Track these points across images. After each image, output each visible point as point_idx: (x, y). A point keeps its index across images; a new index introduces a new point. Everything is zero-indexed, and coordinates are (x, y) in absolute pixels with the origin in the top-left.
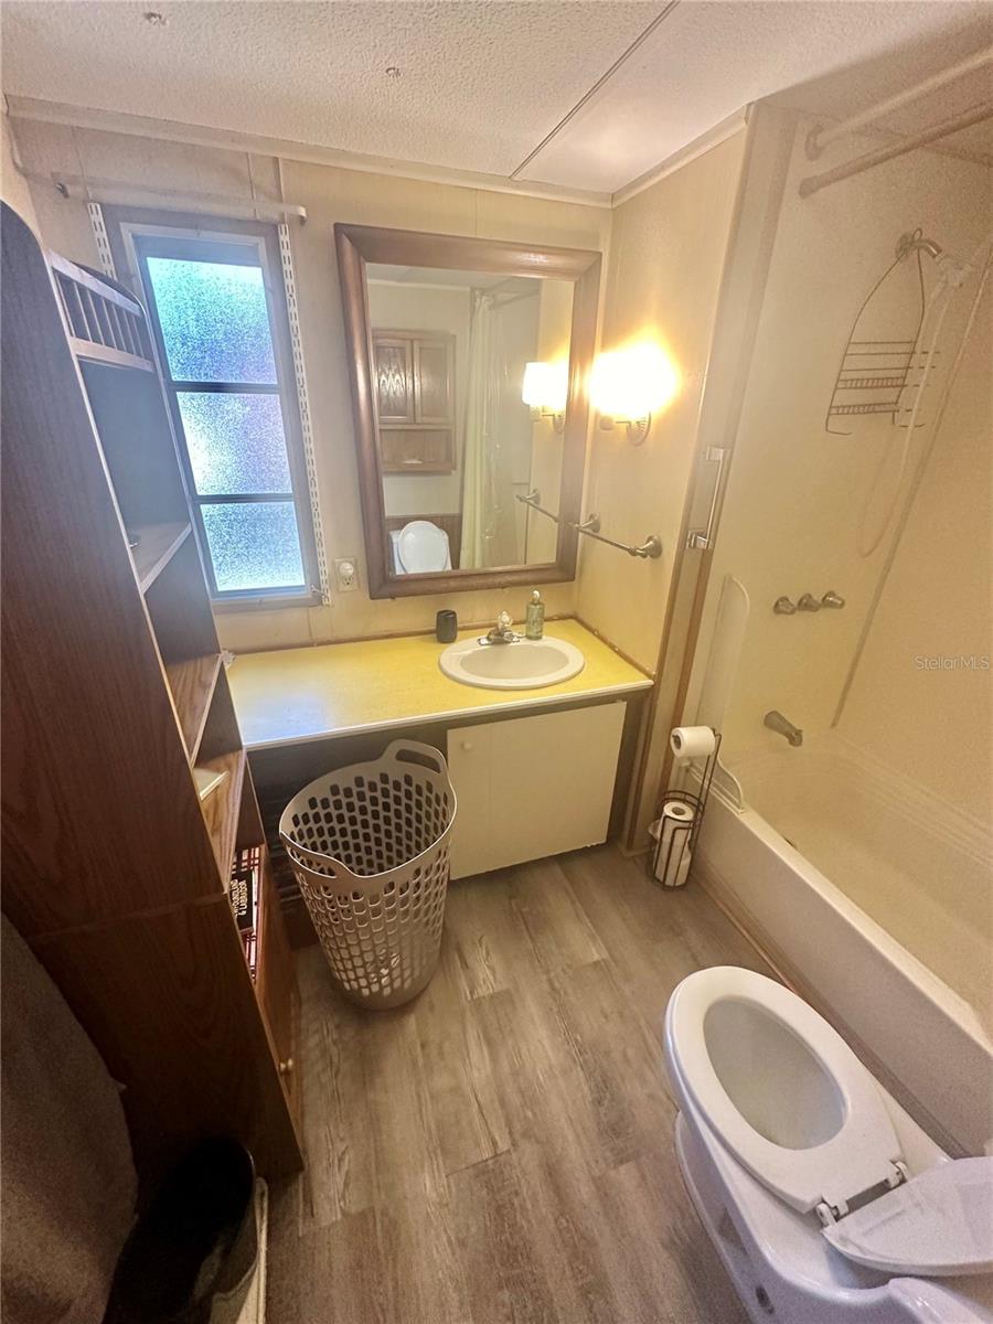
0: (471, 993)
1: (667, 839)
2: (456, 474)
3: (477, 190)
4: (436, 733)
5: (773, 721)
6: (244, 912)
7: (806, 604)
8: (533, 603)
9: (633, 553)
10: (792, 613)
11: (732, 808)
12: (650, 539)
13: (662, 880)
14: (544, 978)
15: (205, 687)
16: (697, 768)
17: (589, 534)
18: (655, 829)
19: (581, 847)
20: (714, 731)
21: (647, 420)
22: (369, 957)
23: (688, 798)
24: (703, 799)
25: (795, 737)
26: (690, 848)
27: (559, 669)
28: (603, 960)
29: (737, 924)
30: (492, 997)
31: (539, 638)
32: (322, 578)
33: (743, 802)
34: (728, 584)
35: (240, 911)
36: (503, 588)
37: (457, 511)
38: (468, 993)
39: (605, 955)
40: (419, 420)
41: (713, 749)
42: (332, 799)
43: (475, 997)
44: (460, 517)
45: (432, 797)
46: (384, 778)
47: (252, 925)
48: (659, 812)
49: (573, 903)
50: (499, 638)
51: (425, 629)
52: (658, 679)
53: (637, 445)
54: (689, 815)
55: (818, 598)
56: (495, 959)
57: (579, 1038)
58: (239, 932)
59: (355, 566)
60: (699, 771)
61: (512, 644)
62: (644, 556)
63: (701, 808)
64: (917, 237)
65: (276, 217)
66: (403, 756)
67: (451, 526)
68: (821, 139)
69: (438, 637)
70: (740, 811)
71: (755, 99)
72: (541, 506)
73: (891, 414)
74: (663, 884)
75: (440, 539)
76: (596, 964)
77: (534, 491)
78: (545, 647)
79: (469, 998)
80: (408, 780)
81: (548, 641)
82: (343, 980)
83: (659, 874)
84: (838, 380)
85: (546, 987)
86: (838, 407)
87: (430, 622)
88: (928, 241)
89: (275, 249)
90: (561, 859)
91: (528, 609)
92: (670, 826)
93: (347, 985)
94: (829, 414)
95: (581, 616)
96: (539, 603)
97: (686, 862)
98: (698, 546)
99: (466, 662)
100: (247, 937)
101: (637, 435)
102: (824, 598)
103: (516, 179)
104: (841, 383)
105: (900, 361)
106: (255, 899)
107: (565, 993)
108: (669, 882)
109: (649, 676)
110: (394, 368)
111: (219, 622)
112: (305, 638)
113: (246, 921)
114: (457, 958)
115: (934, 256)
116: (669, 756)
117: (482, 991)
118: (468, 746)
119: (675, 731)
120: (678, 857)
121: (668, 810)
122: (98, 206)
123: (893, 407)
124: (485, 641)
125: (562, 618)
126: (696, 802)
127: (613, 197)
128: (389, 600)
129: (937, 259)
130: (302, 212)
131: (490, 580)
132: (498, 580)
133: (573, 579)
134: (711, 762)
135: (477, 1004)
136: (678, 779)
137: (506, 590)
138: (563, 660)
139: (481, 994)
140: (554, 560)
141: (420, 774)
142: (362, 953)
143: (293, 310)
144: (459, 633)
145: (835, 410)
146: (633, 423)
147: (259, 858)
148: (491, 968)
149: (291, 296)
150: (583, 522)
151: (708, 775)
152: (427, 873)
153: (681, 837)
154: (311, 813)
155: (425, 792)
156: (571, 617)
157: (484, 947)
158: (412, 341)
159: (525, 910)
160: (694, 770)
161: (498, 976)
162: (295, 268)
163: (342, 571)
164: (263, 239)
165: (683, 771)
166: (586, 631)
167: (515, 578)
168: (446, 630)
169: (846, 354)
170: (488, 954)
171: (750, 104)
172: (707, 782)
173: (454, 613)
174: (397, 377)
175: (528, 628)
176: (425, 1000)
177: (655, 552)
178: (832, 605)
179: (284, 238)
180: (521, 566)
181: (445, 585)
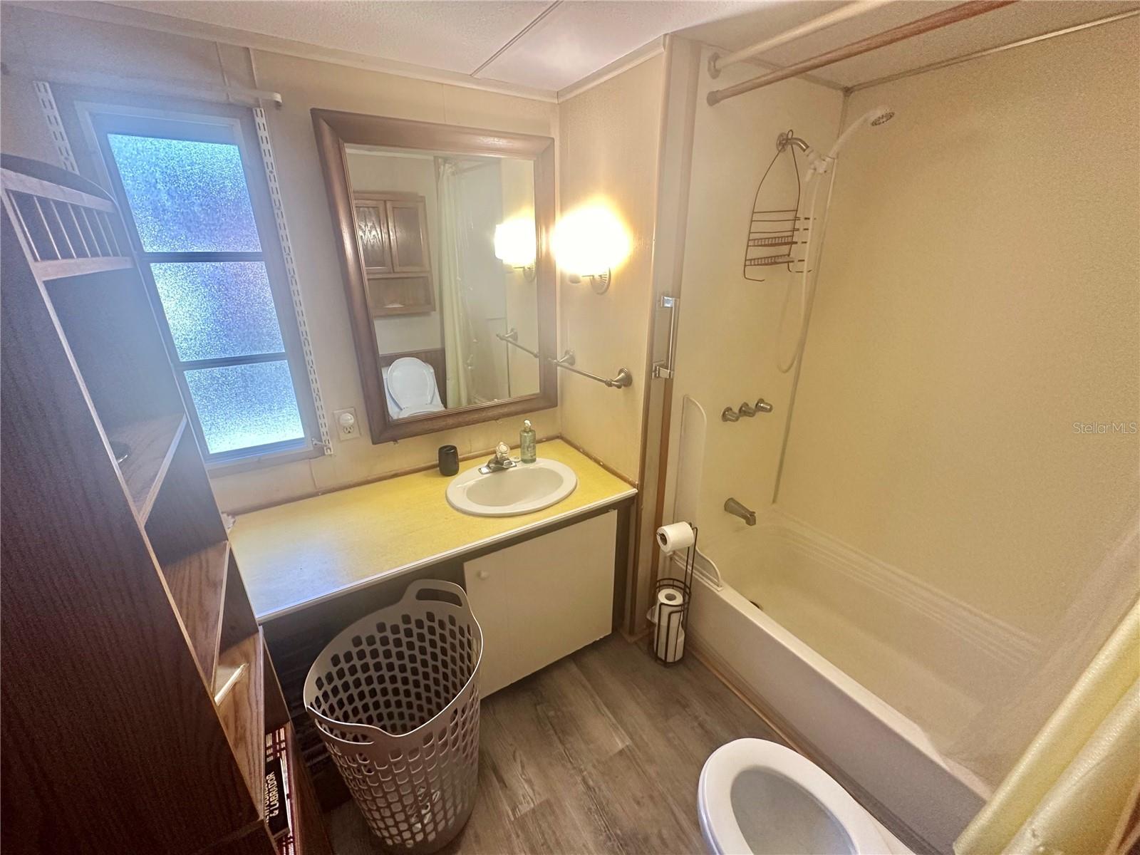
0: (513, 810)
1: (664, 623)
2: (435, 315)
3: (442, 84)
4: (453, 568)
5: (732, 507)
6: (277, 812)
7: (745, 411)
8: (525, 431)
9: (610, 385)
10: (737, 420)
11: (714, 588)
12: (621, 371)
13: (663, 659)
14: (579, 779)
15: (215, 585)
16: (679, 556)
17: (567, 368)
18: (653, 615)
19: (591, 642)
20: (691, 525)
21: (608, 274)
22: (408, 801)
23: (676, 583)
24: (688, 584)
25: (750, 518)
26: (682, 627)
27: (557, 488)
28: (627, 746)
29: (730, 686)
30: (533, 811)
31: (533, 461)
32: (323, 430)
33: (722, 582)
34: (687, 401)
35: (271, 812)
36: (497, 419)
37: (438, 346)
38: (510, 813)
39: (628, 742)
40: (397, 269)
41: (694, 541)
42: (354, 651)
43: (518, 815)
44: (443, 351)
45: (456, 630)
46: (406, 619)
47: (287, 825)
48: (654, 599)
49: (592, 696)
50: (499, 466)
51: (429, 464)
52: (641, 487)
53: (602, 294)
54: (679, 600)
55: (752, 405)
56: (531, 772)
57: (619, 832)
58: (272, 838)
59: (356, 416)
60: (684, 560)
61: (511, 469)
62: (619, 387)
63: (688, 590)
64: (790, 136)
65: (251, 101)
66: (424, 595)
67: (436, 360)
68: (719, 64)
69: (441, 470)
70: (719, 589)
71: (670, 32)
72: (519, 343)
73: (787, 264)
74: (665, 663)
75: (428, 372)
76: (621, 752)
77: (512, 330)
78: (540, 469)
79: (513, 819)
80: (431, 617)
81: (542, 462)
82: (384, 838)
83: (661, 654)
84: (749, 240)
85: (581, 788)
86: (751, 260)
87: (435, 459)
88: (796, 139)
89: (252, 129)
90: (576, 657)
91: (521, 436)
92: (666, 611)
93: (389, 842)
94: (745, 266)
95: (565, 436)
96: (531, 431)
97: (681, 638)
98: (661, 375)
99: (472, 493)
100: (283, 841)
101: (600, 287)
102: (757, 405)
103: (475, 77)
104: (752, 242)
105: (788, 226)
106: (286, 791)
107: (600, 789)
108: (670, 659)
109: (633, 485)
110: (370, 224)
111: (216, 486)
112: (310, 489)
113: (279, 822)
114: (495, 779)
115: (804, 150)
116: (656, 549)
117: (525, 808)
118: (484, 574)
119: (660, 531)
120: (675, 637)
121: (662, 597)
122: (47, 85)
123: (787, 259)
124: (485, 470)
125: (549, 439)
126: (682, 586)
127: (558, 95)
128: (392, 442)
129: (807, 152)
130: (278, 98)
131: (484, 414)
132: (490, 413)
133: (556, 406)
134: (691, 552)
135: (521, 823)
136: (664, 567)
137: (500, 422)
138: (557, 480)
139: (523, 812)
140: (538, 391)
141: (442, 610)
142: (401, 797)
143: (274, 185)
144: (461, 464)
145: (749, 262)
146: (597, 277)
147: (285, 741)
148: (529, 781)
149: (271, 172)
150: (560, 358)
151: (690, 561)
152: (463, 712)
153: (676, 619)
154: (334, 670)
155: (449, 626)
156: (558, 437)
157: (518, 761)
158: (385, 201)
159: (552, 713)
160: (677, 558)
161: (536, 788)
162: (273, 146)
163: (342, 422)
164: (238, 121)
165: (669, 559)
166: (572, 449)
167: (506, 410)
168: (448, 463)
169: (752, 221)
170: (523, 767)
171: (665, 35)
172: (689, 567)
173: (454, 448)
174: (374, 233)
175: (523, 453)
176: (470, 832)
177: (627, 382)
178: (763, 409)
179: (261, 120)
180: (506, 400)
181: (444, 423)
